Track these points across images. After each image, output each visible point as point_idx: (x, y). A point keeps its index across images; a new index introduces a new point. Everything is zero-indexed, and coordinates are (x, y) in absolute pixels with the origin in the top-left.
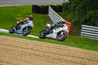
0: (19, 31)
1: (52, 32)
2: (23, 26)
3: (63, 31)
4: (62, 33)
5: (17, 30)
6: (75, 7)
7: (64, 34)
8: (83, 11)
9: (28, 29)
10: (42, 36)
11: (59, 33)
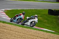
1: (28, 22)
7: (34, 23)
9: (20, 20)
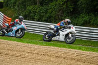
0: (10, 34)
1: (59, 35)
2: (15, 28)
3: (71, 33)
4: (70, 35)
5: (8, 32)
6: (15, 3)
8: (23, 7)
10: (48, 39)
11: (67, 35)
